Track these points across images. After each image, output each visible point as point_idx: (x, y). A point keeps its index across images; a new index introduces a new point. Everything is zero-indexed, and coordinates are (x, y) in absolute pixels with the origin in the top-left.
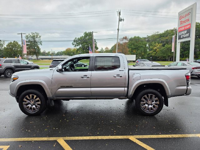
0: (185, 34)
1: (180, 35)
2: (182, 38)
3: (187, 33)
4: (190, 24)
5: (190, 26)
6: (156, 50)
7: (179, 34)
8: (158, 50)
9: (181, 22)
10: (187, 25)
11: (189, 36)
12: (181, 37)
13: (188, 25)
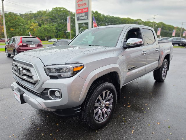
0: (84, 16)
1: (79, 17)
2: (81, 20)
3: (85, 15)
4: (87, 8)
5: (88, 10)
6: (33, 29)
7: (77, 16)
8: (35, 29)
9: (78, 4)
10: (84, 9)
11: (87, 19)
12: (79, 18)
13: (86, 8)
